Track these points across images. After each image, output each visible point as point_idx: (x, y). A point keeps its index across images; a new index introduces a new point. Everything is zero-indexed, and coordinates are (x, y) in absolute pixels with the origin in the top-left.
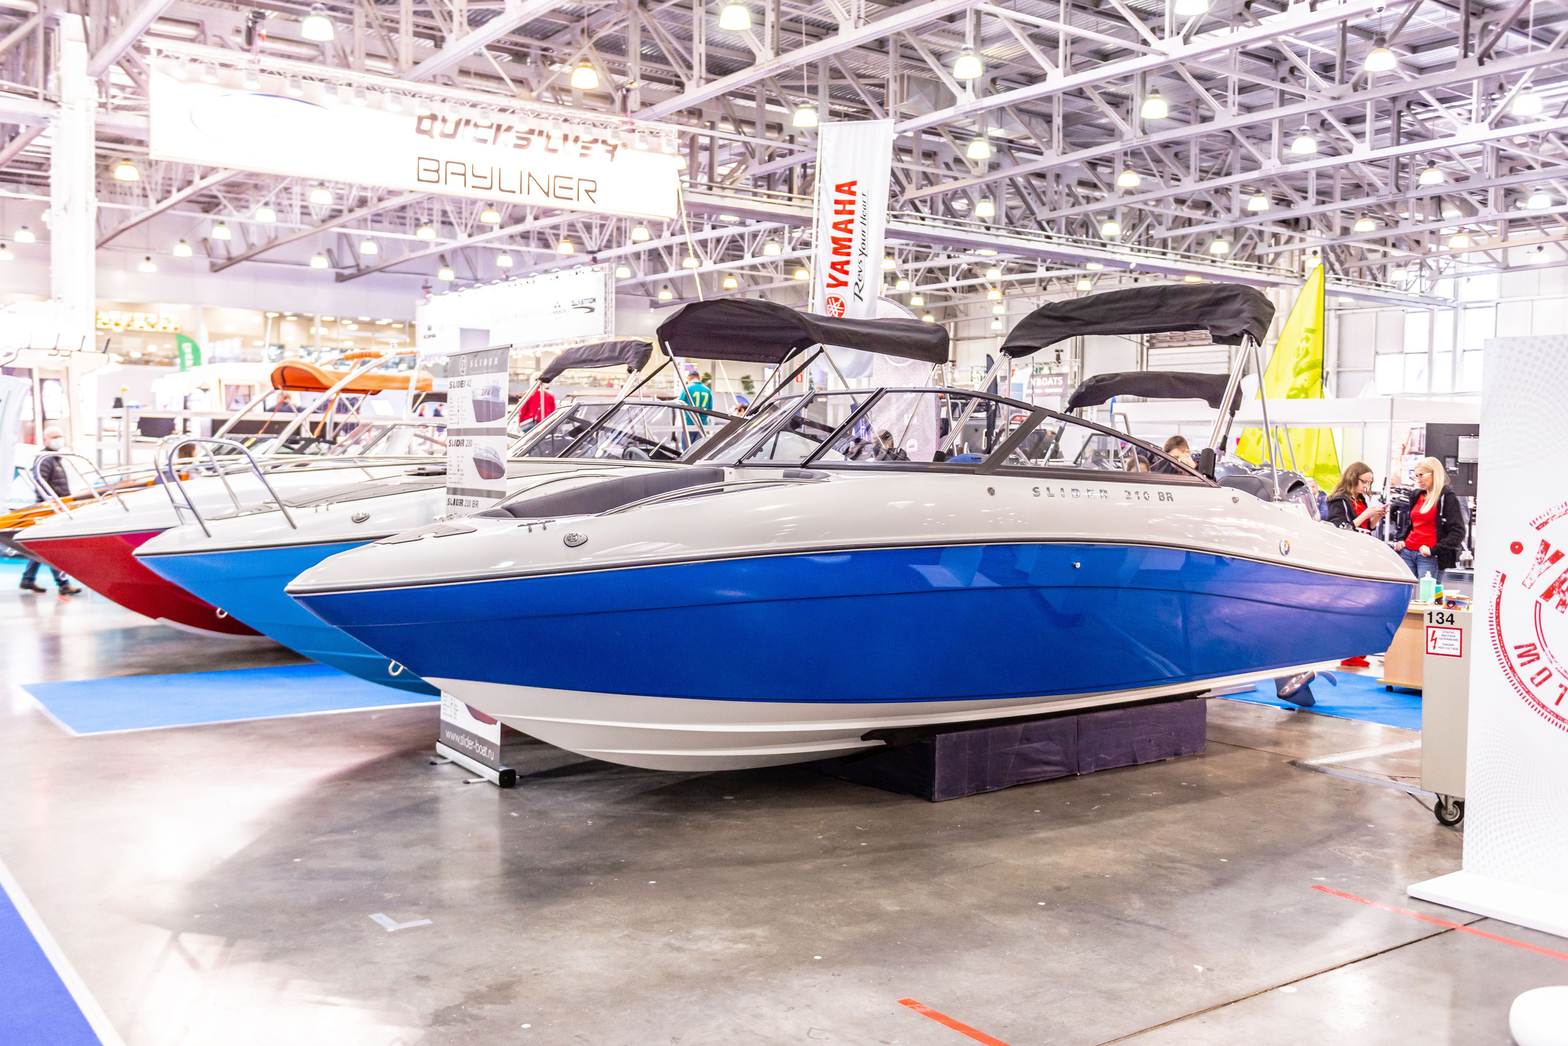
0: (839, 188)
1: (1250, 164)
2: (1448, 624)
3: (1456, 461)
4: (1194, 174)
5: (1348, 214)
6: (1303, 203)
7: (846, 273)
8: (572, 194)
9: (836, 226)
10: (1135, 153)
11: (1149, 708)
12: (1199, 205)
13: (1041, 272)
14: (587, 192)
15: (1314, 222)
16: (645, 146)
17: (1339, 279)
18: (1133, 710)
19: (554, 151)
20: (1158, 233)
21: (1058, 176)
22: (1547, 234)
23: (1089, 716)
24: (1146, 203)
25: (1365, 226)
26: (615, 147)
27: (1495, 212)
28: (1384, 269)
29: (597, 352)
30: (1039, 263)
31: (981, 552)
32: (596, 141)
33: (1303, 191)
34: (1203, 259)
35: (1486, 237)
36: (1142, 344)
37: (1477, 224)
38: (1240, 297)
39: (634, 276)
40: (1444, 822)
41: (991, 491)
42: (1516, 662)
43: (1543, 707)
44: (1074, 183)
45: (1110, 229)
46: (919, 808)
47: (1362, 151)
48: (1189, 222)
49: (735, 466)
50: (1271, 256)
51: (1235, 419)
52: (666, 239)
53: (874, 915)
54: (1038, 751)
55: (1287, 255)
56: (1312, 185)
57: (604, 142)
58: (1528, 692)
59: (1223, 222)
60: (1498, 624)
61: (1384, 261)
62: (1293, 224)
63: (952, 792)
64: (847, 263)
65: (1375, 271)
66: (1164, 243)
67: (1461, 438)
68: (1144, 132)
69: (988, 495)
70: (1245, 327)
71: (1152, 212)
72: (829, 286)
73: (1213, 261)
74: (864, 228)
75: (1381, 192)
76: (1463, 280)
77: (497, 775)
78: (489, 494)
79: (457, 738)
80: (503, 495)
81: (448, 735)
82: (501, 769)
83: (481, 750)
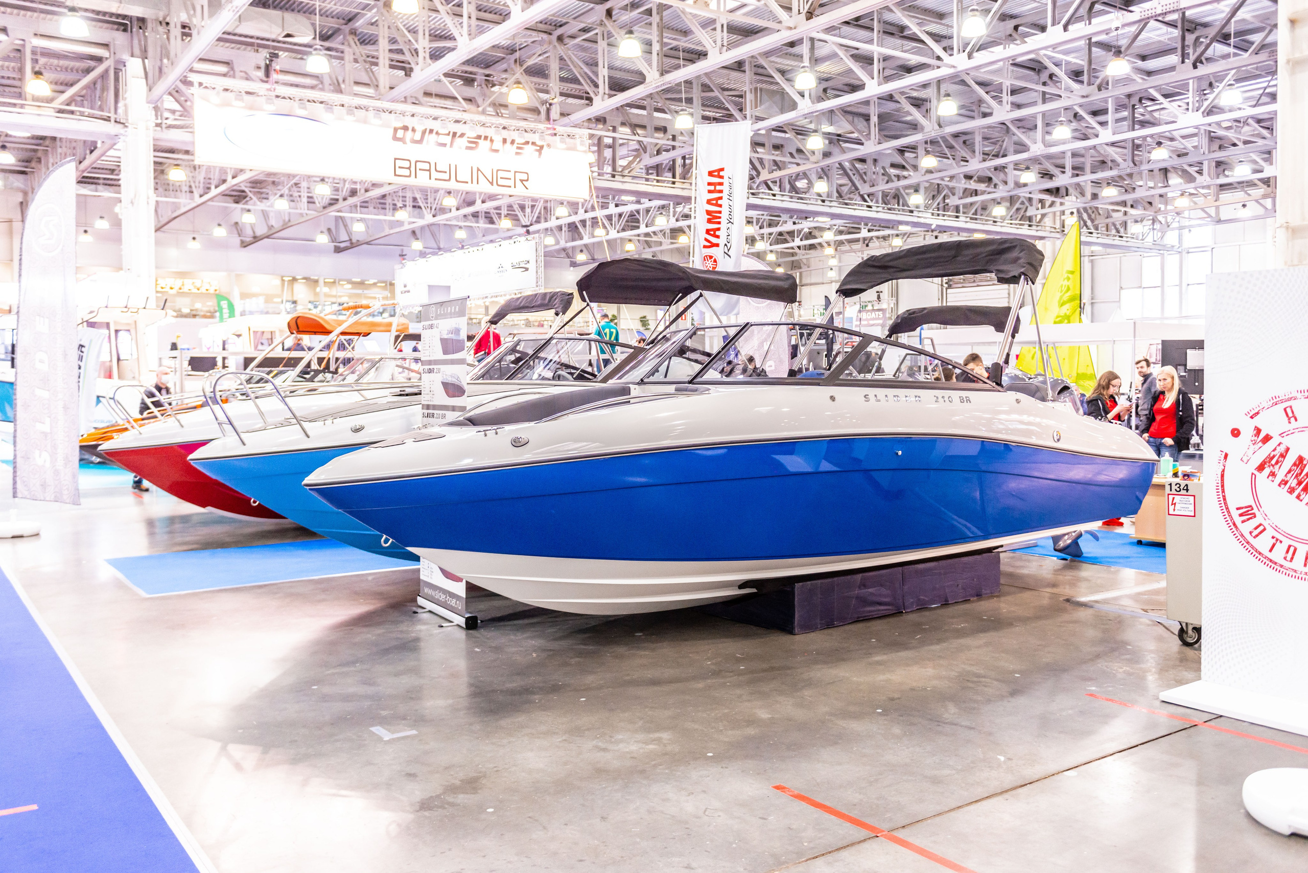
0: (711, 174)
1: (1021, 147)
2: (1183, 492)
3: (1186, 368)
4: (979, 156)
5: (1096, 183)
6: (1062, 176)
7: (718, 237)
8: (511, 183)
10: (933, 142)
11: (956, 560)
12: (981, 180)
13: (864, 233)
14: (522, 181)
15: (1071, 190)
16: (564, 146)
17: (1091, 233)
19: (497, 151)
20: (953, 201)
21: (875, 161)
22: (1249, 195)
23: (910, 567)
24: (942, 179)
25: (1110, 193)
26: (542, 147)
27: (1208, 179)
28: (1125, 224)
29: (532, 300)
30: (862, 226)
31: (825, 446)
32: (527, 143)
33: (1062, 167)
34: (987, 220)
35: (1202, 198)
36: (942, 285)
37: (1195, 188)
38: (1017, 249)
39: (557, 243)
41: (833, 398)
44: (887, 165)
45: (916, 199)
46: (784, 640)
47: (1106, 135)
48: (976, 193)
49: (638, 384)
50: (1039, 217)
51: (1015, 340)
52: (581, 215)
53: (751, 722)
54: (872, 594)
55: (1050, 215)
56: (1069, 162)
57: (533, 143)
59: (1001, 192)
61: (1125, 218)
62: (1055, 192)
63: (809, 627)
64: (719, 229)
65: (1118, 226)
66: (957, 209)
67: (1188, 351)
68: (940, 126)
69: (830, 401)
70: (1022, 270)
71: (947, 186)
72: (705, 247)
73: (995, 222)
74: (731, 203)
75: (1121, 167)
76: (1186, 231)
77: (464, 620)
78: (453, 408)
79: (433, 593)
80: (464, 409)
81: (426, 590)
82: (467, 616)
83: (451, 601)
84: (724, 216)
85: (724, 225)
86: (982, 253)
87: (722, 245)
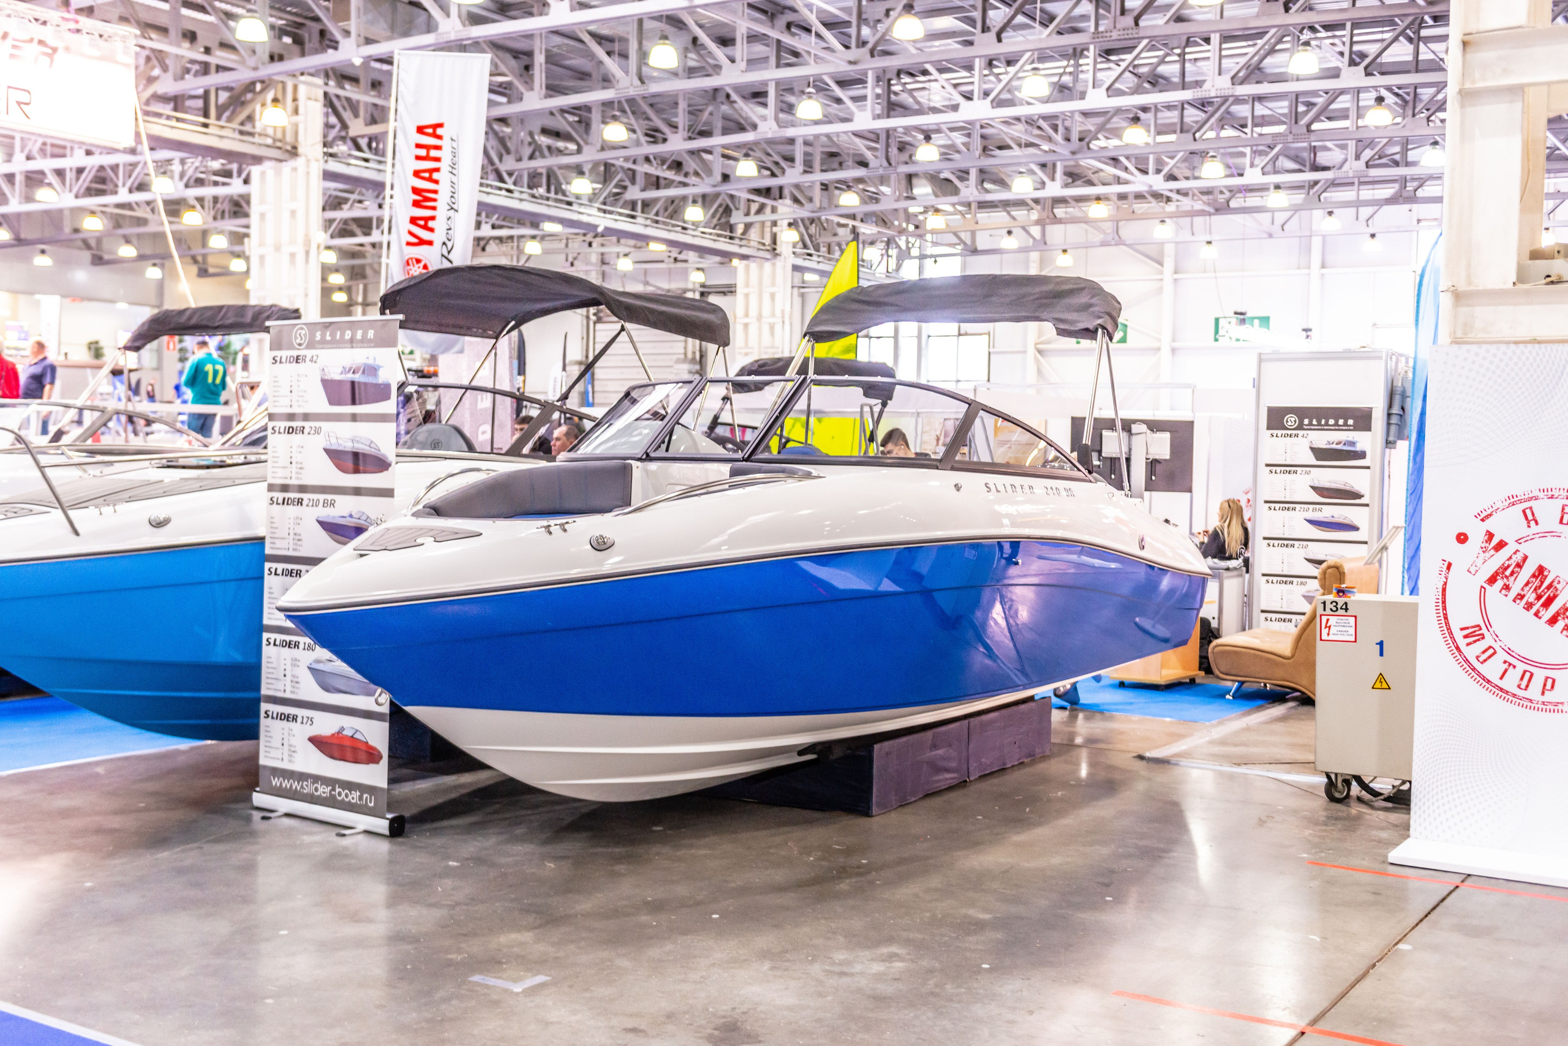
0: (420, 130)
1: (741, 125)
2: (1343, 612)
4: (682, 133)
5: (825, 187)
6: (790, 171)
7: (432, 230)
9: (417, 174)
11: (1014, 708)
12: (677, 165)
14: (19, 103)
15: (786, 192)
16: (93, 52)
17: (810, 255)
18: (1004, 711)
20: (632, 193)
22: (1014, 218)
23: (974, 721)
24: (617, 158)
25: (849, 200)
26: (55, 50)
27: (976, 193)
32: (31, 40)
33: (790, 159)
35: (959, 217)
36: (588, 317)
37: (954, 205)
38: (1085, 292)
40: (1332, 799)
41: (958, 487)
42: (1462, 643)
43: (1489, 681)
44: (537, 130)
45: (581, 186)
47: (865, 119)
50: (743, 227)
54: (943, 758)
55: (757, 226)
56: (799, 153)
57: (41, 42)
58: (1474, 669)
59: (705, 186)
60: (1444, 608)
61: (852, 237)
62: (766, 192)
64: (433, 218)
66: (633, 205)
68: (641, 82)
69: (954, 489)
70: (1099, 321)
72: (408, 244)
74: (454, 179)
75: (871, 165)
76: (929, 262)
77: (386, 823)
78: (357, 491)
79: (296, 785)
80: (388, 493)
81: (276, 782)
82: (390, 816)
83: (347, 796)
84: (442, 200)
85: (441, 212)
86: (1031, 294)
87: (437, 244)
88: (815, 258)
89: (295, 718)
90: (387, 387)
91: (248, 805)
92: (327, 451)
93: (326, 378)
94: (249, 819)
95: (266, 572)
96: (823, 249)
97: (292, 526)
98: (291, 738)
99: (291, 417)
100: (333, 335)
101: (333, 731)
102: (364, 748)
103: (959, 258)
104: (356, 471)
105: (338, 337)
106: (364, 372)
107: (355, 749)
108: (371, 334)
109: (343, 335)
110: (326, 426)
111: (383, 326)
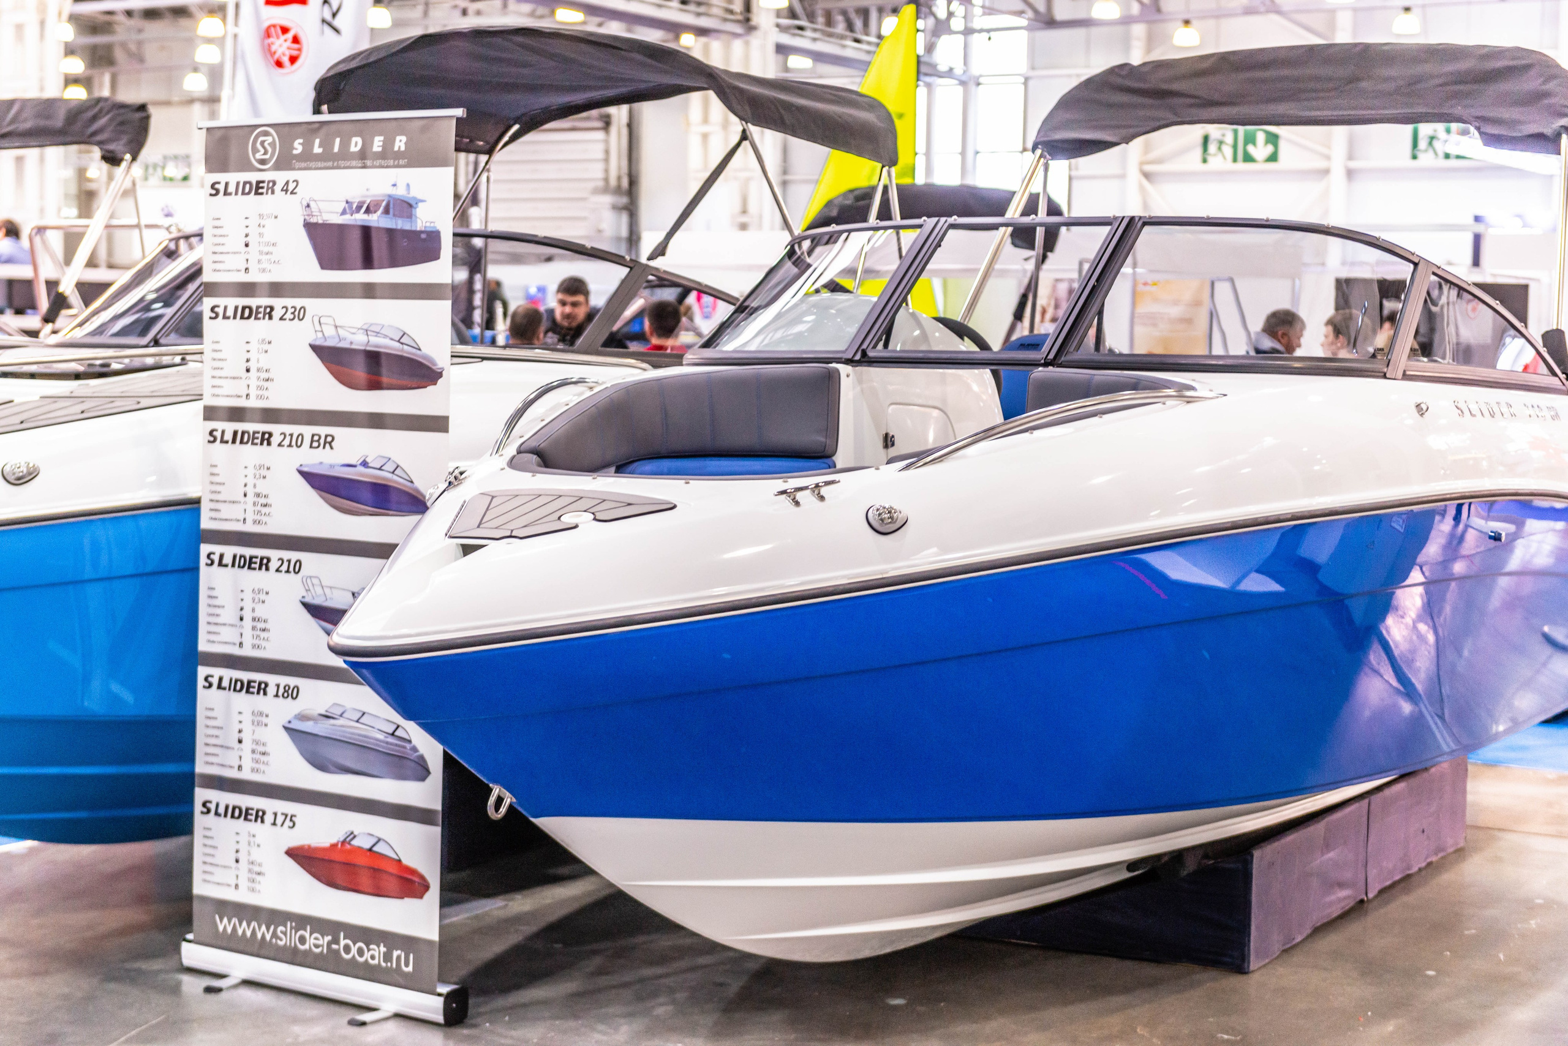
23: (1376, 799)
54: (1337, 865)
72: (268, 3)
77: (438, 1003)
78: (377, 421)
79: (263, 932)
80: (438, 424)
81: (224, 925)
82: (444, 989)
83: (361, 952)
87: (315, 2)
88: (808, 33)
89: (260, 816)
90: (434, 236)
91: (172, 963)
92: (316, 348)
93: (313, 220)
94: (175, 990)
95: (203, 560)
96: (821, 20)
97: (250, 481)
98: (254, 851)
99: (247, 289)
100: (326, 144)
101: (334, 841)
102: (393, 869)
103: (1025, 33)
104: (374, 385)
105: (336, 149)
106: (387, 211)
107: (376, 872)
108: (400, 143)
109: (345, 144)
110: (314, 305)
111: (424, 130)
